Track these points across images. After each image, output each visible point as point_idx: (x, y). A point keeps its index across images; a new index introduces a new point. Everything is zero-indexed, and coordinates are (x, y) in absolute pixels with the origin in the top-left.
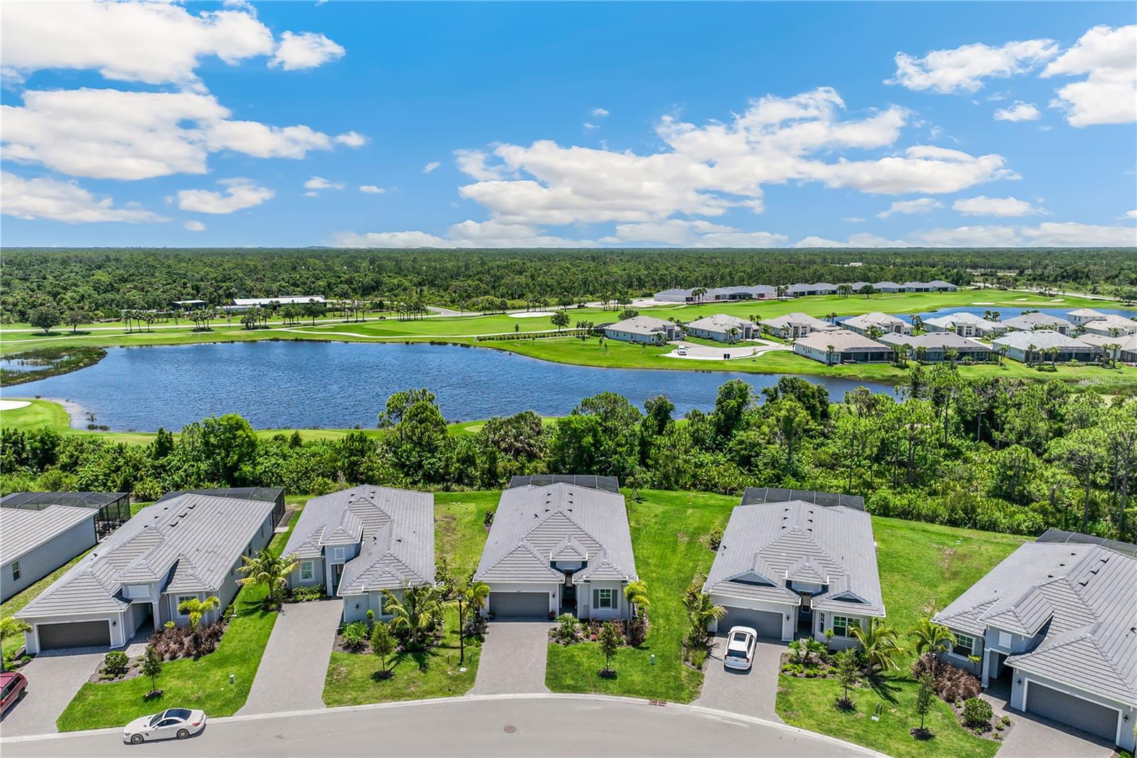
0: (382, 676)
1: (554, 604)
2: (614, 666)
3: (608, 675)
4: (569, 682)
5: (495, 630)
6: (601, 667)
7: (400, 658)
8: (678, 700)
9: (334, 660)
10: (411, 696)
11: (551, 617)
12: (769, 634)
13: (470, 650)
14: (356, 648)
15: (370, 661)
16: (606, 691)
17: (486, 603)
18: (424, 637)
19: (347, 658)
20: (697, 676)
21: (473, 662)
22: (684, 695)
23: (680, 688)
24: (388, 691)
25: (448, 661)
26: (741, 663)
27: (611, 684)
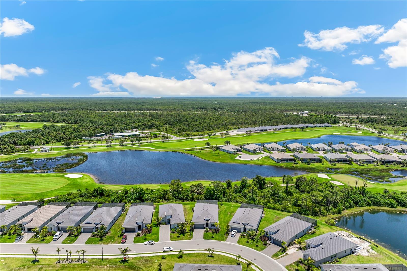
0: (178, 237)
1: (205, 226)
2: (214, 236)
3: (213, 237)
4: (207, 238)
5: (195, 230)
6: (212, 236)
7: (181, 234)
8: (223, 241)
9: (170, 234)
10: (183, 240)
11: (204, 228)
12: (239, 231)
13: (191, 233)
14: (174, 233)
15: (176, 234)
16: (212, 239)
17: (194, 225)
18: (184, 231)
19: (173, 234)
20: (226, 238)
21: (192, 235)
22: (224, 240)
23: (224, 239)
24: (180, 239)
25: (188, 235)
26: (233, 236)
27: (213, 238)
